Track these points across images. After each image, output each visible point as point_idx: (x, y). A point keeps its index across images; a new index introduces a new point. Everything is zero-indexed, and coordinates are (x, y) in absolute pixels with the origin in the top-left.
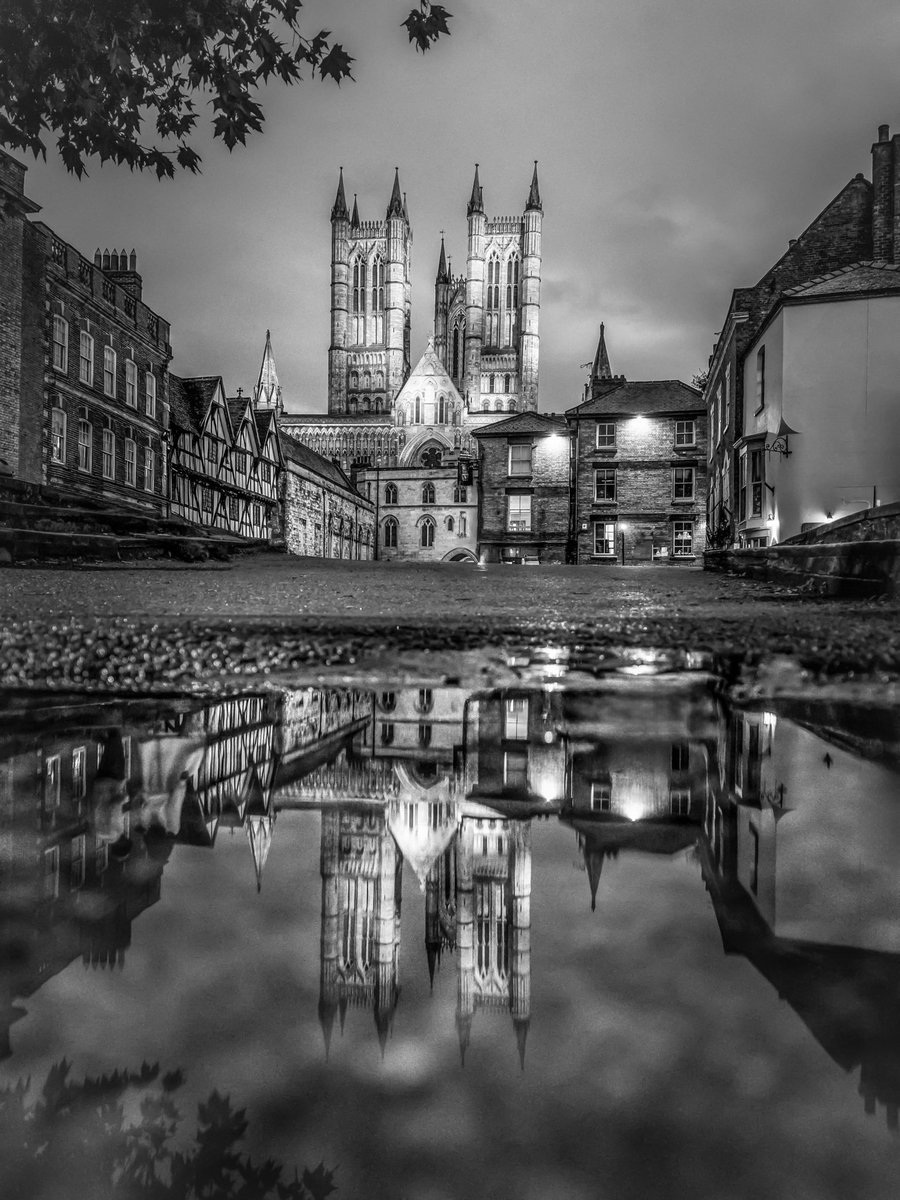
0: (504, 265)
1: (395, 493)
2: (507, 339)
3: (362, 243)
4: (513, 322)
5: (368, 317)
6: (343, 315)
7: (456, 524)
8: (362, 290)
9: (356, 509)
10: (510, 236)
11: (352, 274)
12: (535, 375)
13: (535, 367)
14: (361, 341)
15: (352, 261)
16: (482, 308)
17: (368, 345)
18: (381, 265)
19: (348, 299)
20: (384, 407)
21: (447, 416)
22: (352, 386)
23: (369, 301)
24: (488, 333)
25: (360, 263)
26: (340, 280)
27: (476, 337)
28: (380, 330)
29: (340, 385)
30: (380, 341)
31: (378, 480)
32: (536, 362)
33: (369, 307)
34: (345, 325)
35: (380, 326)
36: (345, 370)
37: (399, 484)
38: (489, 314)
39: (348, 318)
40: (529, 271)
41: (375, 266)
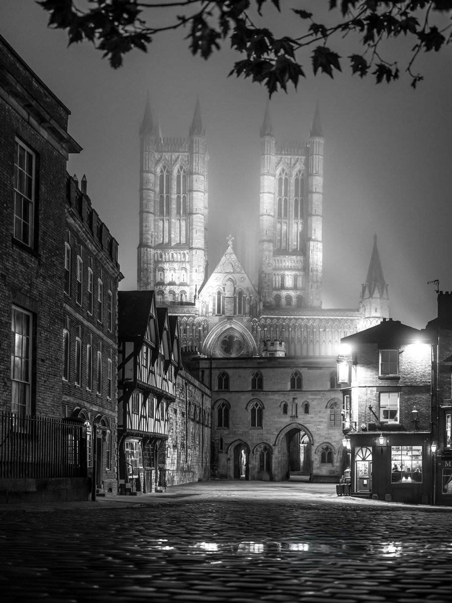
0: (292, 181)
1: (227, 380)
2: (294, 243)
3: (167, 156)
4: (300, 228)
5: (173, 220)
6: (151, 217)
7: (289, 408)
8: (167, 196)
9: (203, 396)
10: (297, 157)
11: (158, 182)
12: (320, 275)
13: (320, 268)
14: (166, 240)
15: (158, 170)
16: (273, 216)
17: (173, 244)
18: (184, 176)
19: (155, 204)
20: (188, 298)
21: (244, 308)
22: (158, 280)
23: (174, 206)
24: (279, 238)
25: (165, 174)
26: (148, 187)
27: (269, 241)
28: (183, 232)
29: (148, 279)
30: (183, 241)
31: (210, 369)
32: (320, 263)
33: (174, 211)
34: (152, 227)
35: (183, 228)
36: (152, 266)
37: (230, 372)
38: (279, 222)
39: (155, 220)
40: (314, 188)
41: (179, 177)
